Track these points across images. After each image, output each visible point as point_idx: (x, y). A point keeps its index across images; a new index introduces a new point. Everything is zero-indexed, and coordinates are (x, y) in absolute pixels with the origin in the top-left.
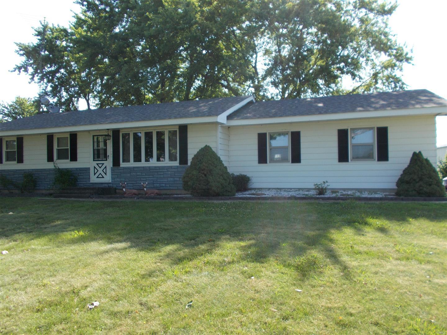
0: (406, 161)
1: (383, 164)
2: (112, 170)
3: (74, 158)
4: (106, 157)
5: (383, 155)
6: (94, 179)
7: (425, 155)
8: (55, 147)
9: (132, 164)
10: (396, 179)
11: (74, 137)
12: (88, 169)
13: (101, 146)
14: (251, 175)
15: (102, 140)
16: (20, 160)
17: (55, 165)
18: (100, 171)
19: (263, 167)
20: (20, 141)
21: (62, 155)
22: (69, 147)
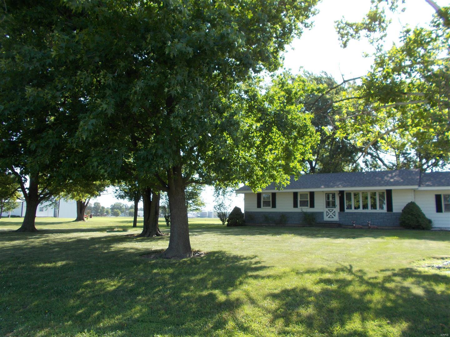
2: (339, 213)
3: (312, 205)
4: (334, 205)
6: (326, 218)
8: (299, 199)
9: (353, 210)
11: (312, 194)
12: (323, 213)
13: (331, 199)
14: (432, 219)
15: (331, 196)
16: (274, 206)
17: (299, 209)
18: (331, 214)
19: (440, 214)
20: (274, 195)
21: (304, 204)
22: (309, 199)
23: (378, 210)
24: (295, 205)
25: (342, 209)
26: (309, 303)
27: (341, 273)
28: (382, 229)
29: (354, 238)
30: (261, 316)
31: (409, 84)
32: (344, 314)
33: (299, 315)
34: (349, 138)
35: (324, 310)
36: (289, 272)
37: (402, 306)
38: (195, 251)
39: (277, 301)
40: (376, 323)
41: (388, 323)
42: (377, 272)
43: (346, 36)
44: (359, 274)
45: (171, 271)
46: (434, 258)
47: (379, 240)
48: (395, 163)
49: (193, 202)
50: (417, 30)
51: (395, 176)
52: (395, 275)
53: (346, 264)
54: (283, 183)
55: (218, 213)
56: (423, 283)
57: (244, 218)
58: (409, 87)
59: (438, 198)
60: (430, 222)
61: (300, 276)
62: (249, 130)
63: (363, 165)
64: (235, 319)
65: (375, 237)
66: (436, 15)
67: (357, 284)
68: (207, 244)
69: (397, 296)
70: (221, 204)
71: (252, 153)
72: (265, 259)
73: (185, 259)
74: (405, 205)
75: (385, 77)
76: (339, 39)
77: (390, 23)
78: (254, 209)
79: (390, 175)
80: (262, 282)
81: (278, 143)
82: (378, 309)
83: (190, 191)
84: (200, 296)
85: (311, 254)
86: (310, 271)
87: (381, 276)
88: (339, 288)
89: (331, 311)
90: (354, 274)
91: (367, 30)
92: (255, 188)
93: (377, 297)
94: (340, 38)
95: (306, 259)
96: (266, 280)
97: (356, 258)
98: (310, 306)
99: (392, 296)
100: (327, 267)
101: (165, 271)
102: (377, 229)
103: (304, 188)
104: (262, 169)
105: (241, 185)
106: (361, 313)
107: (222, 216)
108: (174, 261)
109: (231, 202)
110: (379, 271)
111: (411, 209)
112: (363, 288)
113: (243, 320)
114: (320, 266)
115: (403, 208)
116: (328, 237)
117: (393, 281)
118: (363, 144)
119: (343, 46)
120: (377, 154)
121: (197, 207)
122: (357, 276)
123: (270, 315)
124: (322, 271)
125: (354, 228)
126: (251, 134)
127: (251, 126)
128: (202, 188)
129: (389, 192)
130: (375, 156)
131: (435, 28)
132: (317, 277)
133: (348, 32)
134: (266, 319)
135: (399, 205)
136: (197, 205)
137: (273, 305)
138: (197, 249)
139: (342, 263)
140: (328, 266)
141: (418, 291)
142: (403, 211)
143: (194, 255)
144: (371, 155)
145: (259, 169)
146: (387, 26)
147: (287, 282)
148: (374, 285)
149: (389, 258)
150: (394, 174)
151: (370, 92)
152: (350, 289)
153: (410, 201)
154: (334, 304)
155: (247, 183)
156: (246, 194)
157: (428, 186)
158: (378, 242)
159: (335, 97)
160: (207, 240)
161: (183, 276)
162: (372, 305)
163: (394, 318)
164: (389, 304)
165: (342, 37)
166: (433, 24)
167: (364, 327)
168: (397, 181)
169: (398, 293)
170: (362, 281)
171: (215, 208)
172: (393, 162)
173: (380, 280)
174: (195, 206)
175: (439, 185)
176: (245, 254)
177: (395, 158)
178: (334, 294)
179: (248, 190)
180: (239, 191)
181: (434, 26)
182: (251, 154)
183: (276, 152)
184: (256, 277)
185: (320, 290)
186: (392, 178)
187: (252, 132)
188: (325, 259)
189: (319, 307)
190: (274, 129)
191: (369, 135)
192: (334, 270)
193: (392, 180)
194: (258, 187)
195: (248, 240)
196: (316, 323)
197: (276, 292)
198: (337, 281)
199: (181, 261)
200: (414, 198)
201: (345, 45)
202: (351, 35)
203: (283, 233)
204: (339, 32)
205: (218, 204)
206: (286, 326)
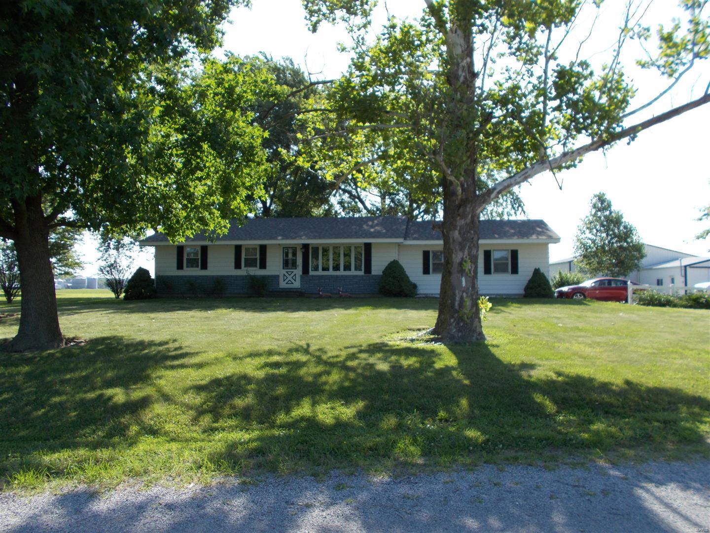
0: (530, 275)
1: (514, 276)
2: (301, 277)
3: (263, 266)
4: (294, 265)
5: (515, 270)
6: (283, 285)
7: (542, 270)
8: (243, 256)
9: (320, 272)
10: (523, 287)
11: (263, 248)
12: (278, 276)
13: (290, 256)
14: (418, 283)
15: (290, 251)
16: (204, 266)
17: (243, 272)
18: (290, 278)
19: (427, 277)
20: (204, 249)
21: (250, 263)
22: (258, 256)
23: (353, 272)
24: (238, 266)
25: (305, 270)
26: (247, 391)
27: (294, 353)
28: (357, 298)
29: (318, 310)
30: (179, 414)
31: (393, 100)
32: (291, 400)
33: (233, 407)
34: (317, 167)
35: (267, 398)
36: (222, 358)
37: (360, 384)
38: (69, 338)
39: (203, 394)
40: (329, 406)
41: (342, 405)
42: (341, 350)
43: (316, 15)
44: (318, 354)
45: (27, 369)
46: (410, 330)
47: (351, 311)
48: (379, 205)
49: (59, 260)
50: (405, 27)
51: (377, 225)
52: (361, 351)
53: (303, 343)
54: (219, 231)
55: (108, 280)
56: (390, 357)
57: (155, 285)
58: (393, 104)
59: (426, 254)
60: (415, 286)
61: (238, 361)
62: (163, 144)
63: (337, 208)
64: (139, 422)
65: (347, 307)
66: (428, 10)
67: (312, 365)
68: (88, 327)
69: (358, 374)
70: (112, 265)
71: (170, 181)
72: (188, 343)
73: (51, 351)
74: (386, 264)
75: (364, 87)
76: (306, 18)
77: (375, 5)
78: (172, 271)
79: (370, 223)
80: (183, 372)
81: (212, 169)
82: (333, 390)
83: (53, 241)
84: (82, 400)
85: (257, 333)
86: (253, 355)
87: (344, 354)
88: (289, 371)
89: (276, 398)
90: (311, 354)
91: (345, 10)
92: (174, 236)
93: (335, 377)
94: (308, 17)
95: (248, 340)
96: (190, 370)
97: (316, 335)
98: (248, 395)
99: (352, 375)
100: (276, 347)
101: (14, 370)
102: (350, 297)
103: (252, 239)
104: (185, 207)
105: (150, 232)
106: (312, 397)
107: (114, 285)
108: (30, 355)
109: (131, 260)
110: (343, 348)
111: (394, 269)
112: (320, 368)
113: (152, 422)
114: (267, 348)
115: (383, 268)
116: (282, 310)
117: (357, 358)
118: (335, 178)
119: (311, 28)
120: (357, 192)
121: (67, 269)
122: (314, 356)
123: (192, 413)
124: (270, 353)
125: (321, 297)
126: (168, 150)
127: (168, 136)
128: (76, 236)
129: (368, 247)
130: (354, 196)
131: (425, 29)
132: (262, 360)
133: (319, 10)
134: (185, 418)
135: (379, 265)
136: (66, 265)
137: (197, 399)
138: (71, 336)
139: (298, 342)
140: (278, 347)
141: (383, 367)
142: (383, 272)
143: (66, 344)
144: (350, 193)
145: (180, 206)
146: (371, 10)
147: (219, 370)
148: (332, 365)
149: (358, 332)
150: (376, 222)
151: (343, 105)
152: (303, 371)
153: (392, 260)
154: (280, 390)
155: (160, 228)
156: (157, 248)
157: (415, 239)
158: (349, 314)
159: (303, 103)
160: (88, 321)
161: (49, 375)
162: (327, 387)
163: (350, 399)
164: (347, 384)
165: (311, 16)
166: (423, 22)
167: (313, 411)
168: (379, 232)
169: (359, 371)
170: (319, 361)
171: (102, 270)
172: (377, 205)
173: (341, 359)
174: (64, 268)
175: (427, 239)
176: (157, 338)
177: (379, 199)
178: (281, 379)
179: (161, 241)
180: (144, 243)
181: (424, 26)
182: (167, 182)
183: (209, 183)
184: (173, 367)
185: (263, 376)
186: (372, 227)
187: (170, 148)
188: (276, 339)
189: (259, 395)
190: (205, 146)
191: (342, 165)
192: (285, 351)
193: (372, 230)
194: (179, 235)
195: (161, 319)
196: (254, 414)
197: (203, 382)
198: (287, 364)
199: (45, 354)
200: (399, 255)
201: (314, 30)
202: (324, 15)
203: (218, 307)
204: (306, 7)
205: (107, 264)
206: (214, 422)
